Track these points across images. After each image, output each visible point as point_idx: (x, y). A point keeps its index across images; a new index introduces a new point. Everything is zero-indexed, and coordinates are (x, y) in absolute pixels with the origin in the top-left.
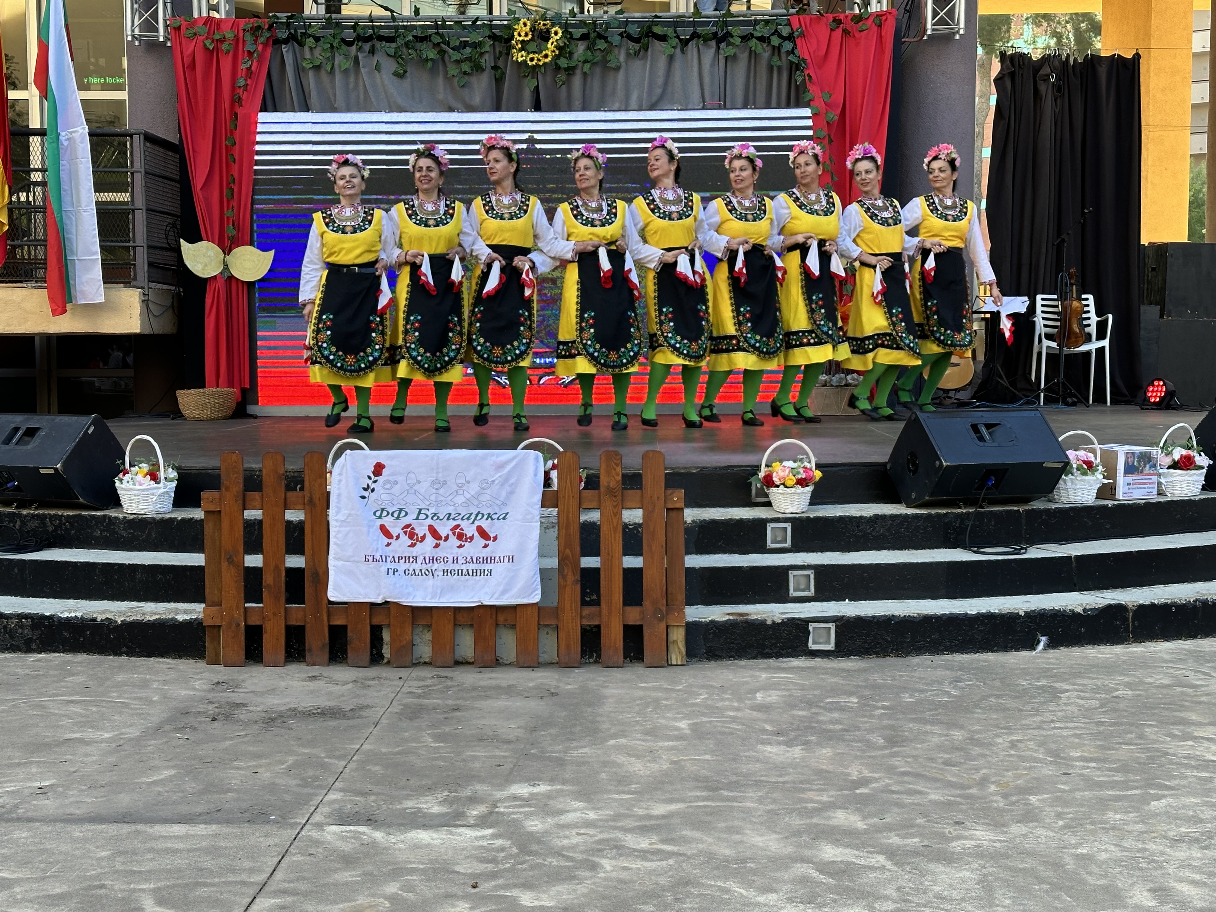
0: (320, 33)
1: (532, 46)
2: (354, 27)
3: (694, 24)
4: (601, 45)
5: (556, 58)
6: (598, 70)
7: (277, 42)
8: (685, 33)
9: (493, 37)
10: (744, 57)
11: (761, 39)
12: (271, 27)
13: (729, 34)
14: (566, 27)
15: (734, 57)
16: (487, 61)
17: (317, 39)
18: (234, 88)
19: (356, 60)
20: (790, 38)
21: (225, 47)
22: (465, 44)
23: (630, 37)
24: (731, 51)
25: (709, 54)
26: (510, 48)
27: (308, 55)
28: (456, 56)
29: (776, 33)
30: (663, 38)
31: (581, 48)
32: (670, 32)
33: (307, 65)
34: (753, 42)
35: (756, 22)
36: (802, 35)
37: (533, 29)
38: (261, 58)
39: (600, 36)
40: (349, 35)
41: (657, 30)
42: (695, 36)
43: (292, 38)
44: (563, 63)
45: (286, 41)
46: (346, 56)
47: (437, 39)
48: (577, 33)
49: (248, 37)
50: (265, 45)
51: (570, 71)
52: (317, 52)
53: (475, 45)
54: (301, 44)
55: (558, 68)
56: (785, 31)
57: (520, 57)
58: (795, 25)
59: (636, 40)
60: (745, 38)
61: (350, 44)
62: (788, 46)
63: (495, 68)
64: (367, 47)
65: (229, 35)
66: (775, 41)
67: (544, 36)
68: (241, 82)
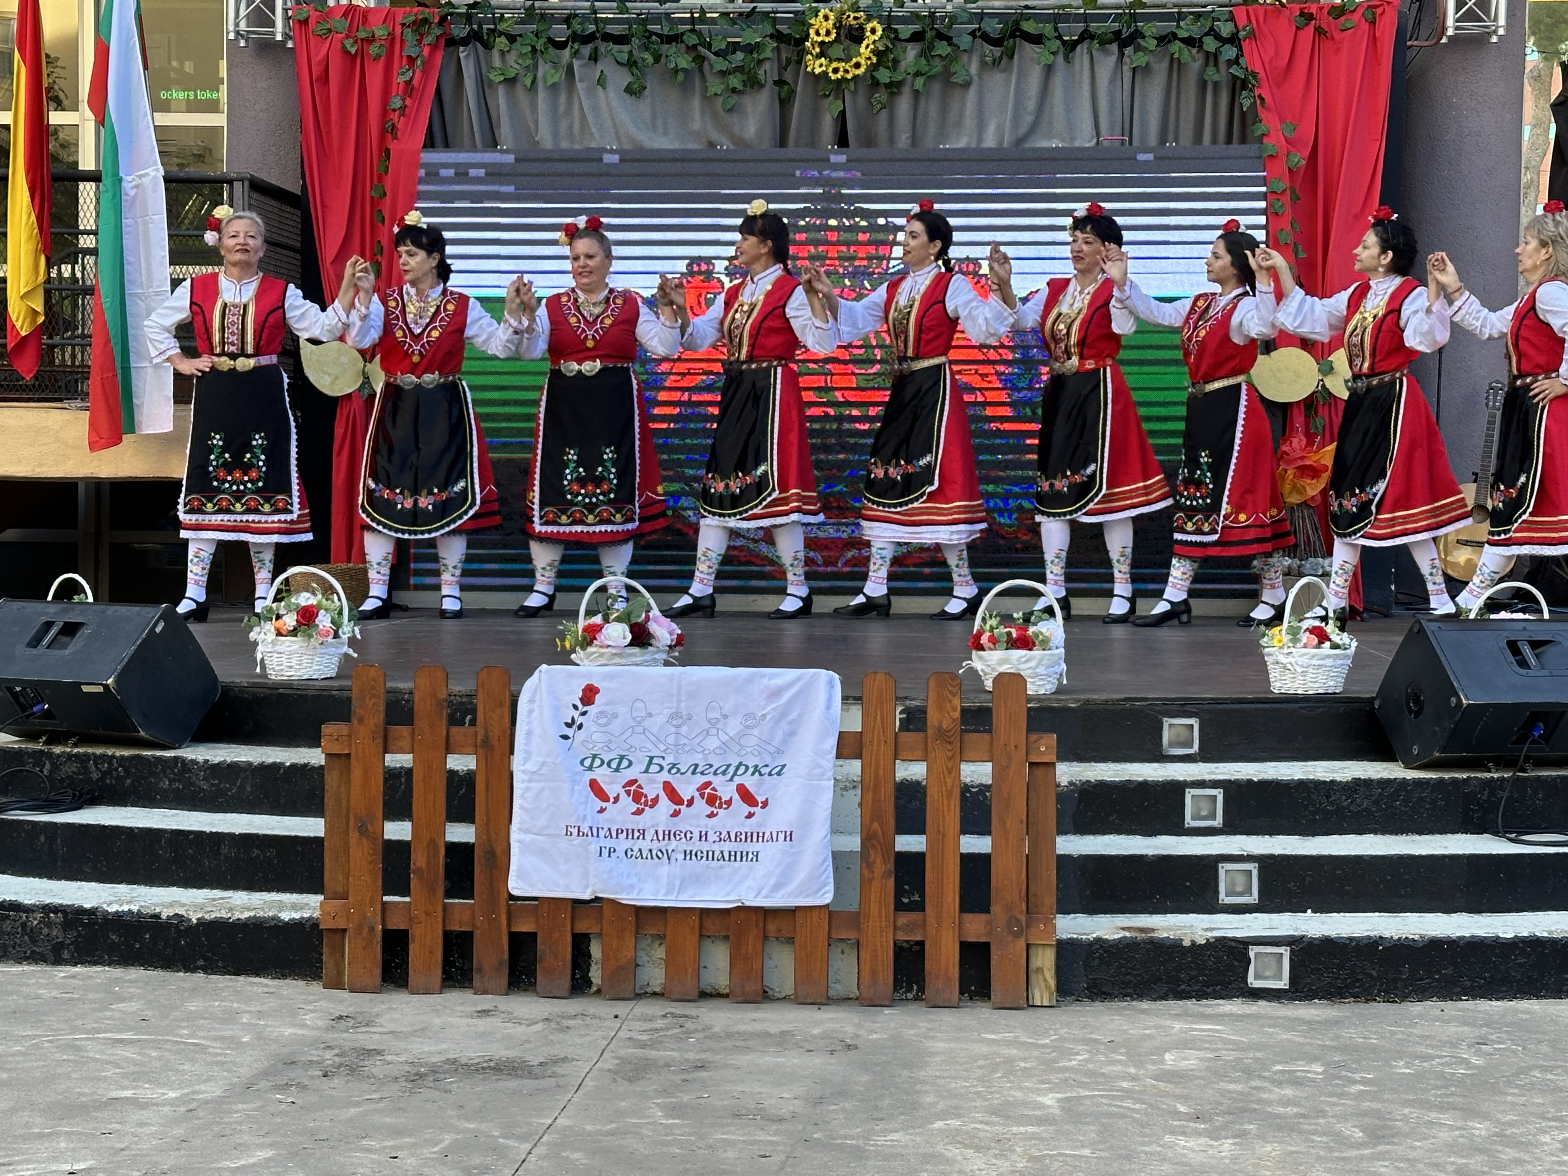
0: (517, 29)
1: (837, 51)
2: (568, 20)
3: (1085, 18)
4: (942, 48)
5: (874, 68)
6: (936, 87)
7: (452, 43)
8: (1072, 32)
9: (778, 36)
10: (1161, 68)
11: (1189, 42)
12: (443, 20)
13: (1138, 34)
14: (888, 22)
15: (1147, 69)
16: (768, 72)
17: (512, 39)
18: (385, 112)
19: (570, 70)
20: (1233, 40)
21: (373, 49)
22: (734, 48)
23: (986, 37)
24: (1141, 59)
25: (1106, 64)
26: (802, 53)
27: (497, 62)
28: (720, 64)
29: (1212, 32)
30: (1037, 39)
31: (910, 54)
32: (1048, 29)
33: (495, 77)
34: (1176, 46)
35: (1181, 16)
36: (1252, 36)
37: (838, 25)
38: (427, 66)
39: (941, 36)
40: (560, 32)
41: (1028, 27)
42: (1086, 36)
43: (475, 37)
44: (883, 76)
45: (465, 42)
46: (555, 64)
47: (693, 40)
48: (905, 31)
49: (409, 35)
50: (434, 47)
51: (894, 88)
52: (511, 59)
53: (750, 49)
54: (487, 46)
55: (875, 84)
56: (1226, 29)
57: (817, 66)
58: (1242, 21)
59: (996, 42)
60: (1163, 40)
61: (561, 46)
62: (1230, 52)
63: (780, 83)
64: (587, 50)
65: (381, 32)
66: (1210, 44)
67: (856, 36)
68: (396, 102)
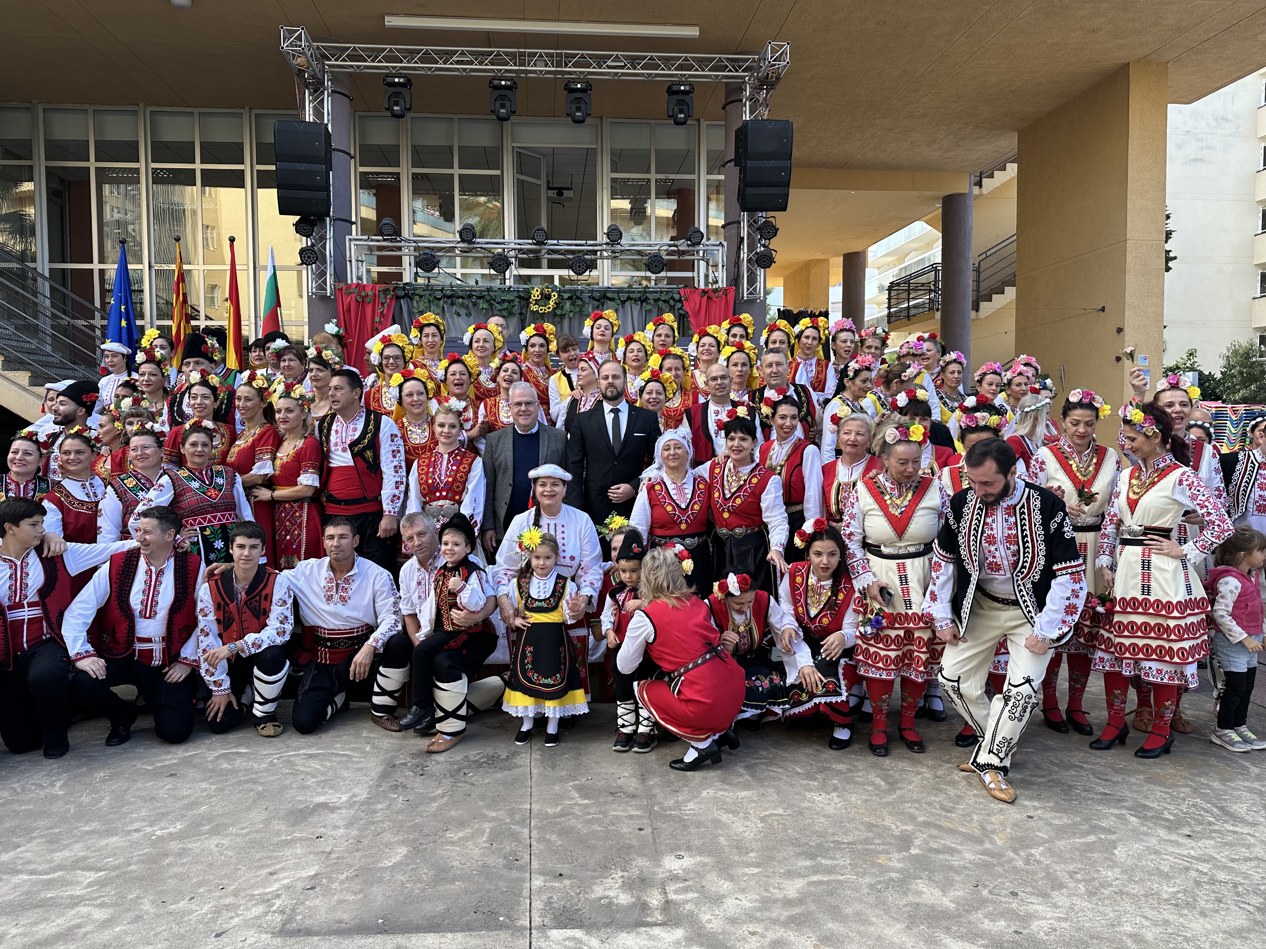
0: (422, 293)
1: (542, 303)
2: (442, 290)
3: (629, 292)
4: (579, 302)
5: (554, 309)
6: (577, 316)
7: (398, 298)
8: (624, 296)
9: (519, 297)
10: (655, 310)
11: (665, 301)
12: (394, 289)
13: (647, 298)
14: (559, 292)
15: (650, 311)
16: (516, 310)
17: (421, 297)
18: (373, 323)
19: (443, 308)
20: (680, 301)
21: (368, 300)
22: (504, 301)
23: (594, 299)
24: (649, 307)
25: (636, 309)
26: (529, 303)
27: (415, 305)
28: (499, 307)
29: (672, 298)
30: (612, 300)
31: (568, 305)
32: (616, 296)
33: (415, 311)
34: (660, 303)
35: (661, 292)
36: (686, 299)
37: (541, 294)
38: (389, 306)
39: (578, 298)
40: (439, 295)
41: (609, 295)
42: (629, 298)
43: (406, 296)
44: (559, 312)
45: (403, 297)
46: (437, 306)
47: (488, 298)
48: (566, 296)
49: (382, 295)
50: (391, 299)
51: (562, 316)
52: (421, 304)
53: (510, 301)
54: (411, 299)
55: (555, 315)
56: (677, 297)
57: (534, 308)
58: (682, 294)
59: (598, 300)
60: (656, 300)
61: (439, 299)
62: (679, 305)
63: (521, 314)
64: (449, 301)
65: (370, 293)
66: (672, 302)
67: (548, 297)
68: (377, 319)
